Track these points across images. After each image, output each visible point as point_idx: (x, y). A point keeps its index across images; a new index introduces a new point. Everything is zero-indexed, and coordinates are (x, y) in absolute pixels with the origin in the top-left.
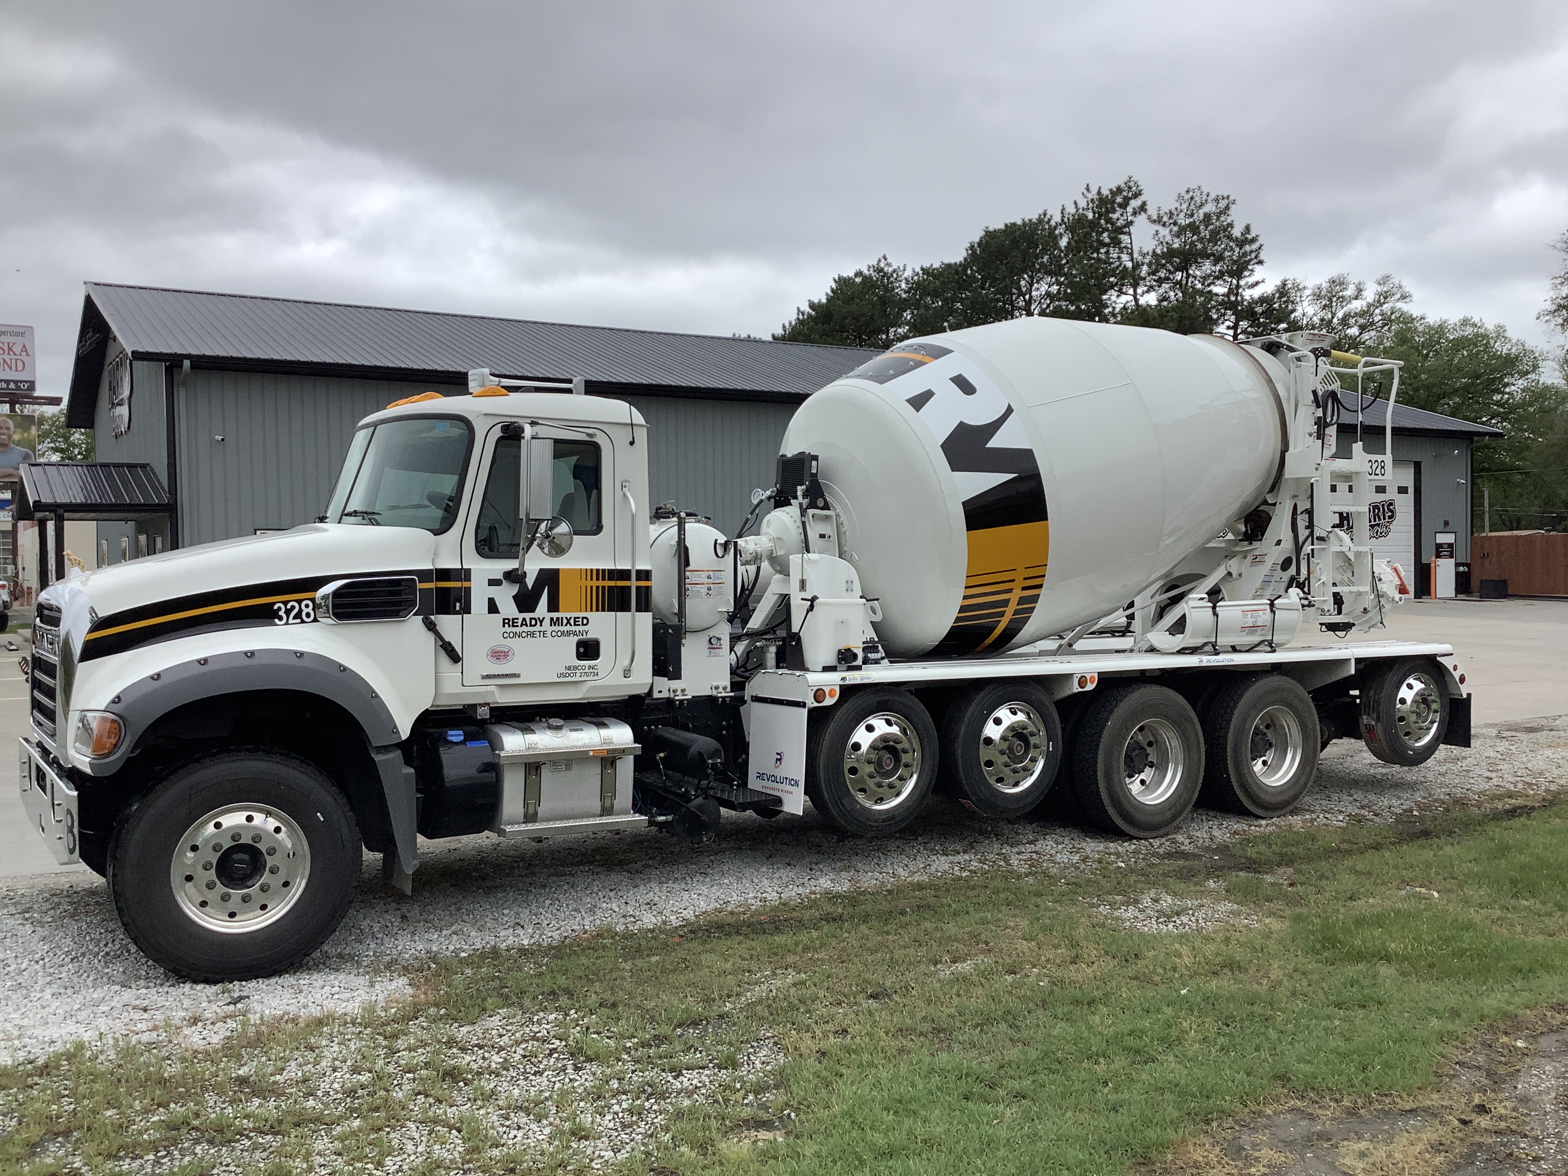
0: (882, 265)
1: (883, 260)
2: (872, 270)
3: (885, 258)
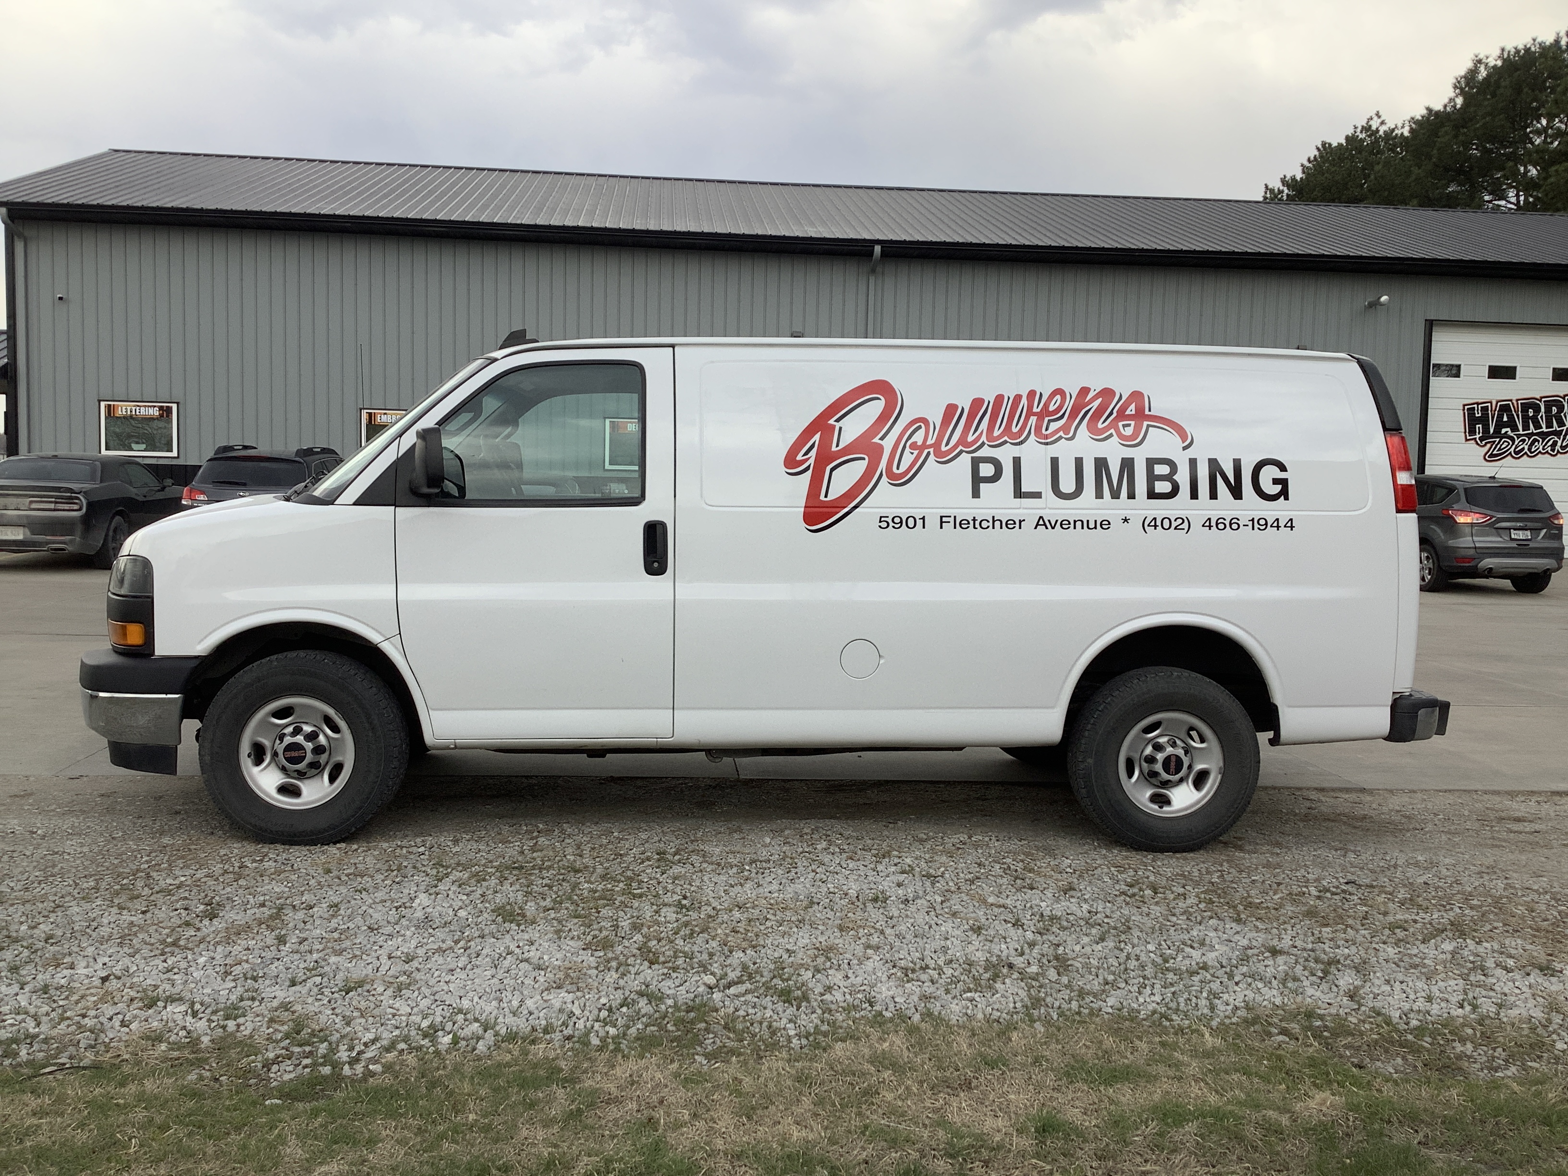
0: (1374, 125)
1: (1375, 118)
2: (1359, 130)
3: (1378, 115)
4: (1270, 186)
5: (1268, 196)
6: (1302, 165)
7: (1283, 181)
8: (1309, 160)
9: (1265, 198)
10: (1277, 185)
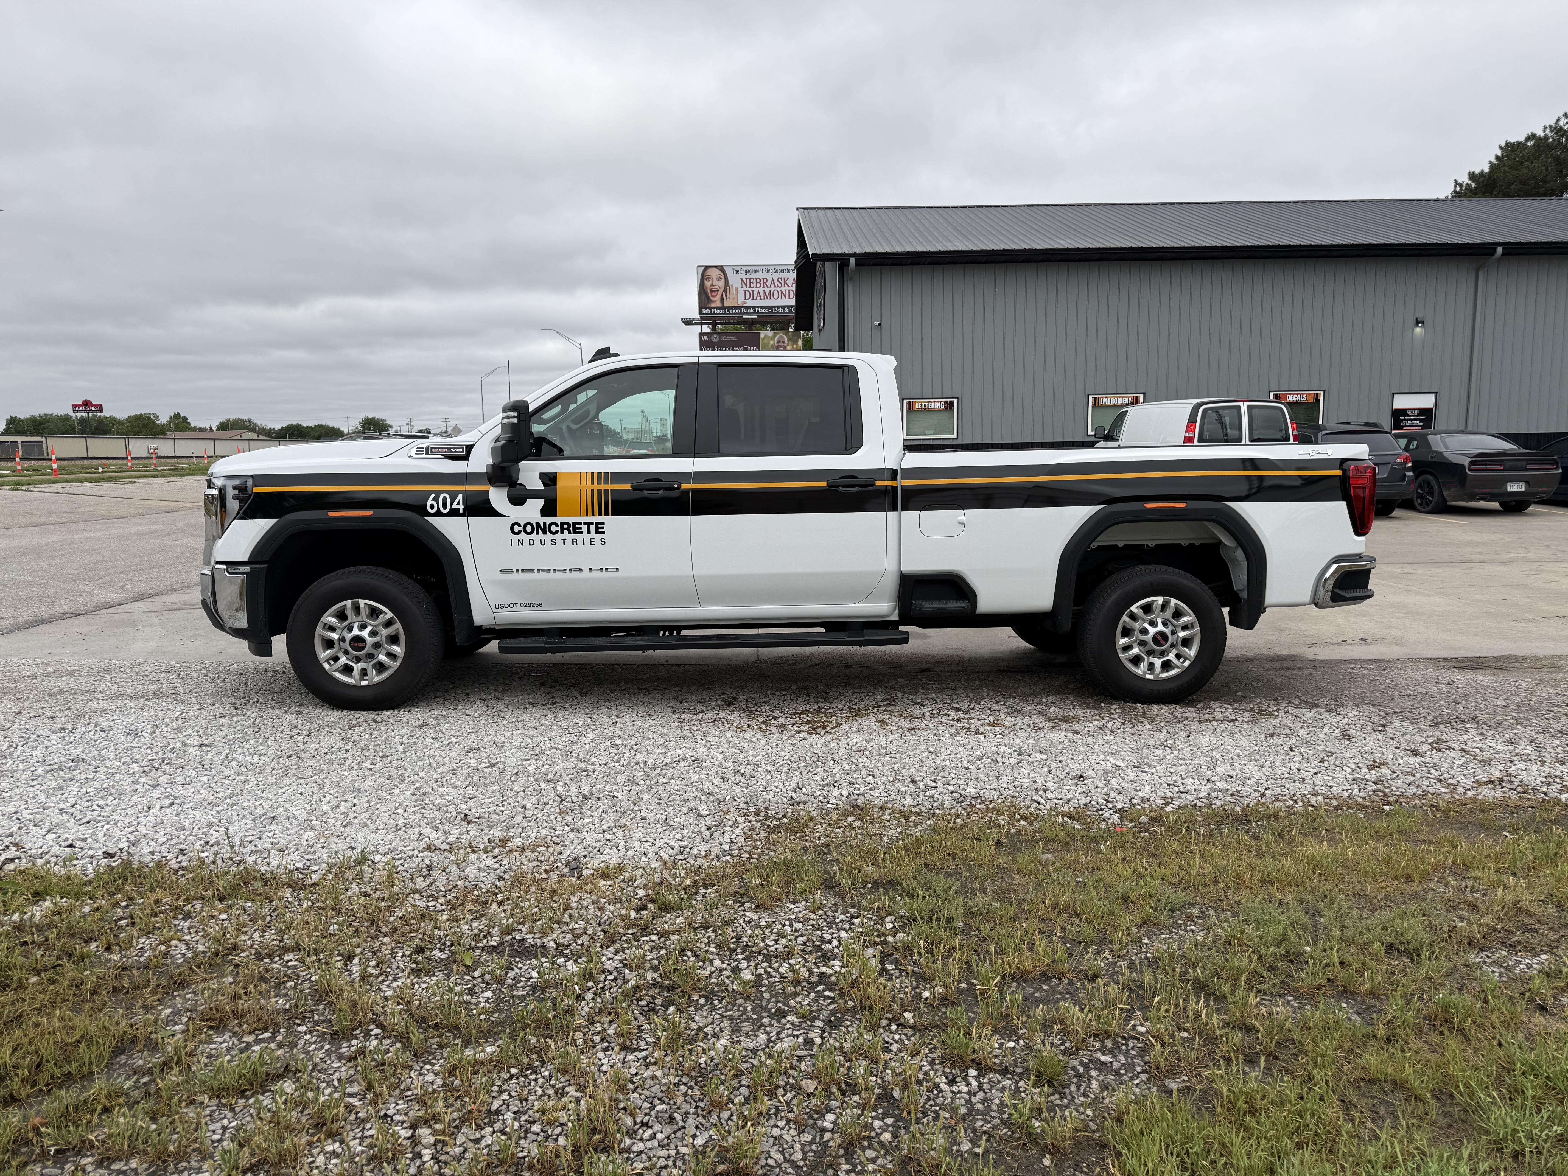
0: (1562, 124)
2: (1548, 130)
4: (1460, 181)
5: (1458, 189)
6: (1491, 162)
7: (1472, 176)
8: (1497, 158)
9: (1455, 191)
10: (1465, 179)
